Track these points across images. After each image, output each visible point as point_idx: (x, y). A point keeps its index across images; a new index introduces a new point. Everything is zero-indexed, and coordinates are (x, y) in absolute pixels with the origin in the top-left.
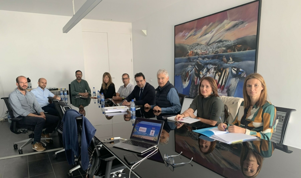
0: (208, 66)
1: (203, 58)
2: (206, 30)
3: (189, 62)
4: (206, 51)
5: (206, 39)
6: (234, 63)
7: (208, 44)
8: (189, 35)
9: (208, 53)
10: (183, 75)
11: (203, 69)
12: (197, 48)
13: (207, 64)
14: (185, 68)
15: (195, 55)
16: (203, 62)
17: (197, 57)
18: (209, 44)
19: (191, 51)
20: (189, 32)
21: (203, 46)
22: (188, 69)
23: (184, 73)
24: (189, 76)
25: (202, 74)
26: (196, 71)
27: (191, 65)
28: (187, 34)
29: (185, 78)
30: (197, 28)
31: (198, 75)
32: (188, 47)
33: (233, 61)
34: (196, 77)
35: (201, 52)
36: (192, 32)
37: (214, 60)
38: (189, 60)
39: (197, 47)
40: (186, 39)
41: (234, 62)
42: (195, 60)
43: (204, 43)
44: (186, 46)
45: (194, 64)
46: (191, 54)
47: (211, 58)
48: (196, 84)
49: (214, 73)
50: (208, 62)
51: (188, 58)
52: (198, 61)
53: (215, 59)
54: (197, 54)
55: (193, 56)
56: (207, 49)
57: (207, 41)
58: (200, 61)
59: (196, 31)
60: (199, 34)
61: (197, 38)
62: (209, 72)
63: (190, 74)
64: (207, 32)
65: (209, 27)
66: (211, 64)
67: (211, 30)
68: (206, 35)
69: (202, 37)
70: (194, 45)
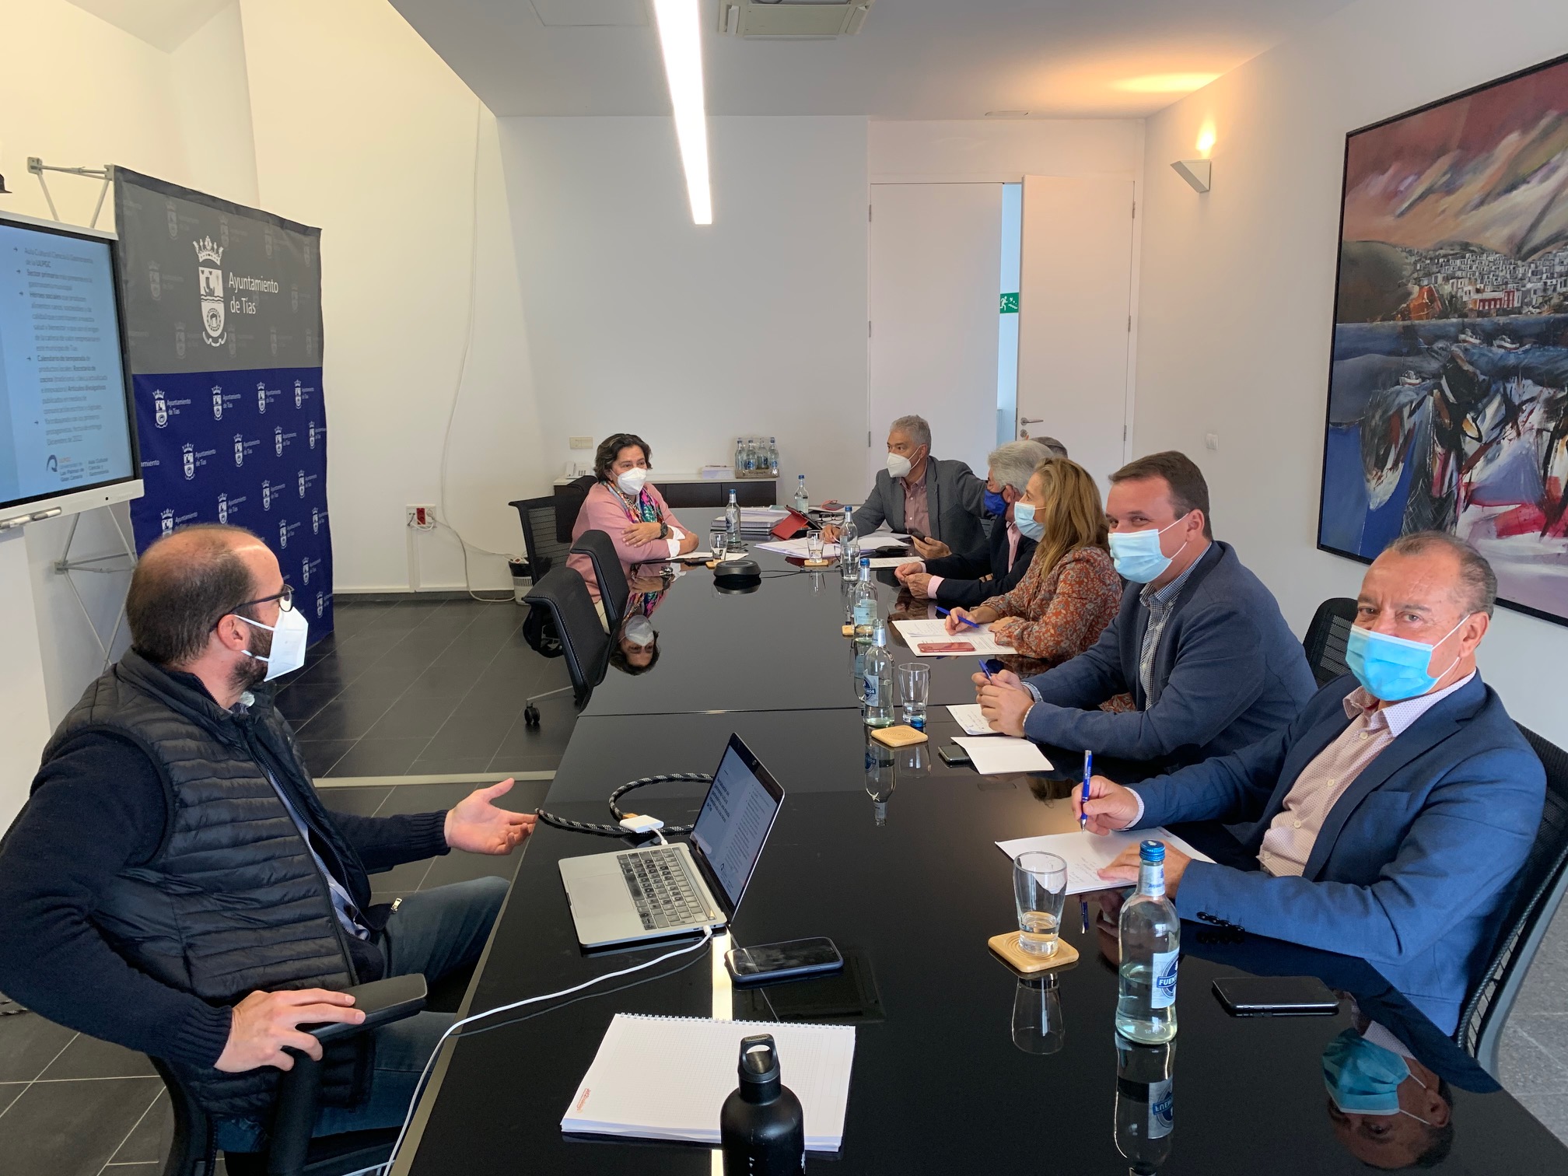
0: (1512, 386)
1: (1489, 337)
2: (1516, 160)
3: (1408, 354)
4: (1508, 293)
5: (1510, 216)
7: (1519, 249)
8: (1419, 190)
9: (1516, 305)
10: (1373, 432)
11: (1479, 400)
12: (1459, 274)
13: (1506, 373)
14: (1385, 388)
15: (1444, 315)
16: (1483, 361)
17: (1452, 325)
18: (1526, 249)
19: (1421, 287)
20: (1419, 174)
21: (1494, 262)
22: (1398, 393)
23: (1377, 417)
24: (1401, 441)
25: (1475, 434)
26: (1445, 413)
27: (1419, 374)
28: (1410, 185)
29: (1378, 445)
30: (1464, 145)
31: (1452, 439)
32: (1407, 265)
34: (1439, 449)
35: (1479, 296)
36: (1435, 173)
37: (1552, 351)
38: (1409, 342)
39: (1458, 262)
40: (1402, 214)
42: (1440, 344)
43: (1497, 237)
44: (1398, 256)
45: (1434, 365)
46: (1422, 306)
47: (1531, 336)
48: (1435, 493)
49: (1546, 436)
50: (1512, 360)
51: (1405, 327)
52: (1454, 348)
53: (1555, 344)
54: (1453, 306)
55: (1434, 321)
56: (1514, 278)
57: (1519, 226)
58: (1466, 350)
59: (1457, 168)
60: (1474, 186)
61: (1462, 211)
62: (1515, 423)
63: (1408, 424)
64: (1524, 170)
65: (1533, 141)
66: (1527, 372)
67: (1544, 161)
68: (1515, 193)
69: (1489, 204)
70: (1441, 249)
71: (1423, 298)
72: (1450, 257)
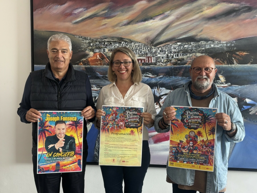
2: (146, 10)
4: (148, 57)
5: (146, 30)
6: (230, 88)
7: (152, 42)
8: (88, 14)
9: (153, 62)
18: (155, 43)
19: (95, 53)
20: (87, 8)
21: (139, 46)
28: (81, 12)
30: (115, 1)
33: (226, 82)
40: (77, 23)
41: (229, 86)
43: (140, 37)
46: (96, 60)
57: (152, 34)
64: (151, 14)
65: (154, 5)
67: (161, 13)
68: (147, 22)
69: (133, 24)
70: (106, 39)
71: (97, 57)
72: (112, 42)
